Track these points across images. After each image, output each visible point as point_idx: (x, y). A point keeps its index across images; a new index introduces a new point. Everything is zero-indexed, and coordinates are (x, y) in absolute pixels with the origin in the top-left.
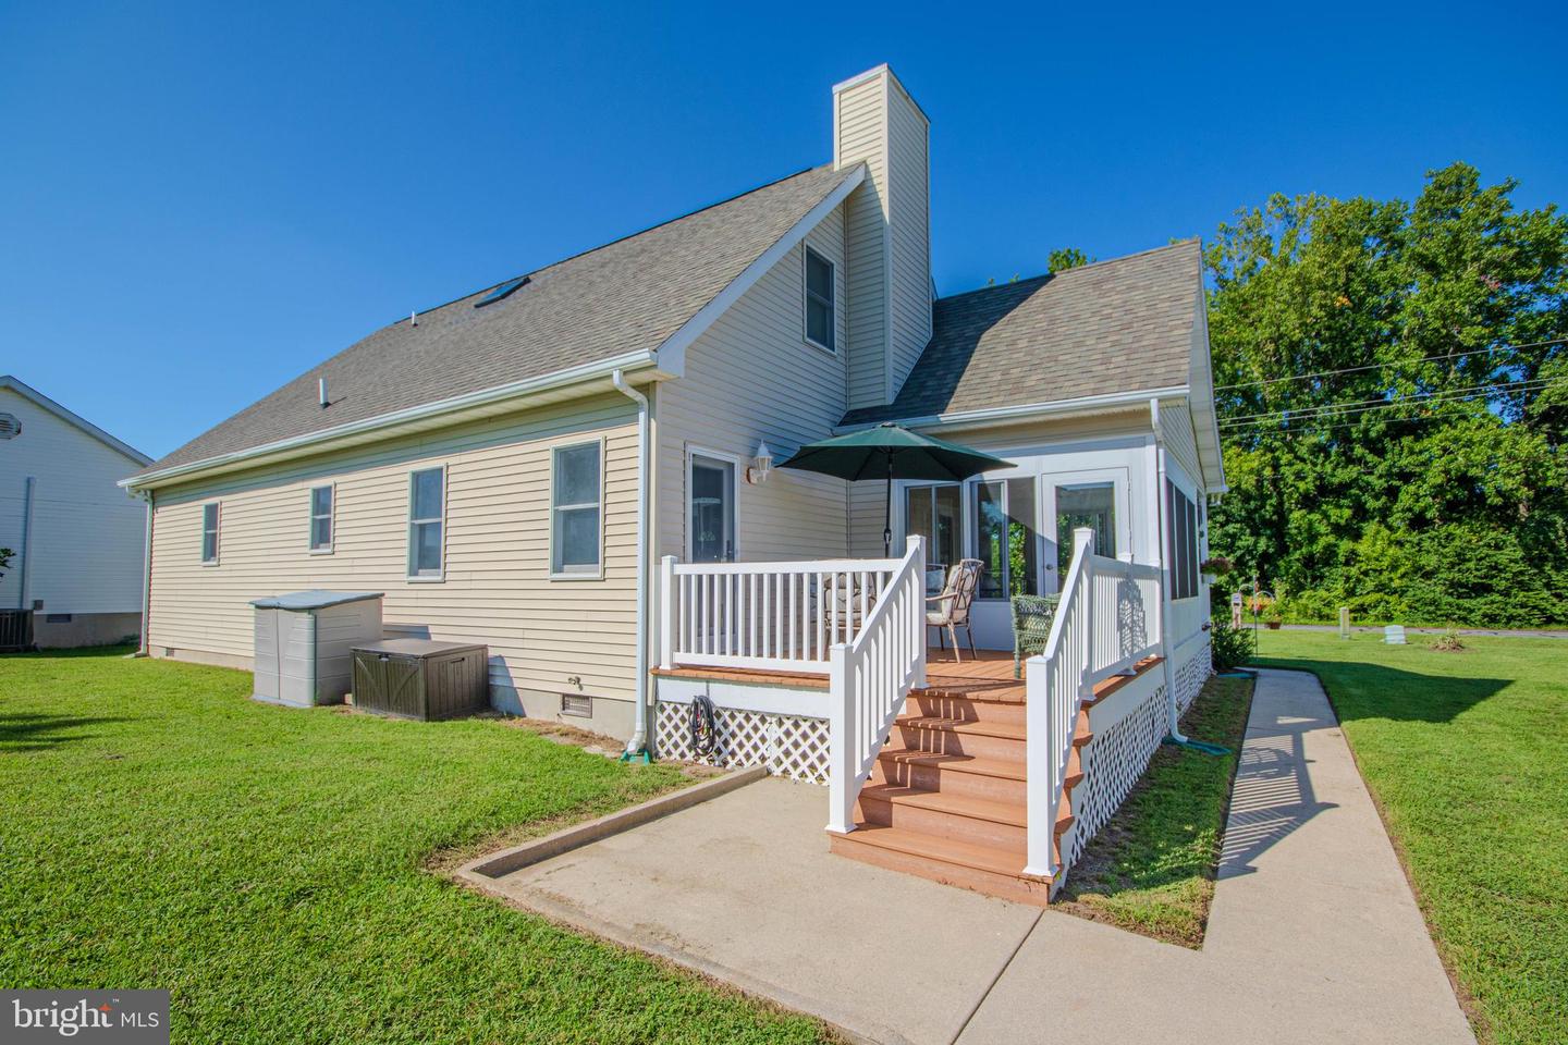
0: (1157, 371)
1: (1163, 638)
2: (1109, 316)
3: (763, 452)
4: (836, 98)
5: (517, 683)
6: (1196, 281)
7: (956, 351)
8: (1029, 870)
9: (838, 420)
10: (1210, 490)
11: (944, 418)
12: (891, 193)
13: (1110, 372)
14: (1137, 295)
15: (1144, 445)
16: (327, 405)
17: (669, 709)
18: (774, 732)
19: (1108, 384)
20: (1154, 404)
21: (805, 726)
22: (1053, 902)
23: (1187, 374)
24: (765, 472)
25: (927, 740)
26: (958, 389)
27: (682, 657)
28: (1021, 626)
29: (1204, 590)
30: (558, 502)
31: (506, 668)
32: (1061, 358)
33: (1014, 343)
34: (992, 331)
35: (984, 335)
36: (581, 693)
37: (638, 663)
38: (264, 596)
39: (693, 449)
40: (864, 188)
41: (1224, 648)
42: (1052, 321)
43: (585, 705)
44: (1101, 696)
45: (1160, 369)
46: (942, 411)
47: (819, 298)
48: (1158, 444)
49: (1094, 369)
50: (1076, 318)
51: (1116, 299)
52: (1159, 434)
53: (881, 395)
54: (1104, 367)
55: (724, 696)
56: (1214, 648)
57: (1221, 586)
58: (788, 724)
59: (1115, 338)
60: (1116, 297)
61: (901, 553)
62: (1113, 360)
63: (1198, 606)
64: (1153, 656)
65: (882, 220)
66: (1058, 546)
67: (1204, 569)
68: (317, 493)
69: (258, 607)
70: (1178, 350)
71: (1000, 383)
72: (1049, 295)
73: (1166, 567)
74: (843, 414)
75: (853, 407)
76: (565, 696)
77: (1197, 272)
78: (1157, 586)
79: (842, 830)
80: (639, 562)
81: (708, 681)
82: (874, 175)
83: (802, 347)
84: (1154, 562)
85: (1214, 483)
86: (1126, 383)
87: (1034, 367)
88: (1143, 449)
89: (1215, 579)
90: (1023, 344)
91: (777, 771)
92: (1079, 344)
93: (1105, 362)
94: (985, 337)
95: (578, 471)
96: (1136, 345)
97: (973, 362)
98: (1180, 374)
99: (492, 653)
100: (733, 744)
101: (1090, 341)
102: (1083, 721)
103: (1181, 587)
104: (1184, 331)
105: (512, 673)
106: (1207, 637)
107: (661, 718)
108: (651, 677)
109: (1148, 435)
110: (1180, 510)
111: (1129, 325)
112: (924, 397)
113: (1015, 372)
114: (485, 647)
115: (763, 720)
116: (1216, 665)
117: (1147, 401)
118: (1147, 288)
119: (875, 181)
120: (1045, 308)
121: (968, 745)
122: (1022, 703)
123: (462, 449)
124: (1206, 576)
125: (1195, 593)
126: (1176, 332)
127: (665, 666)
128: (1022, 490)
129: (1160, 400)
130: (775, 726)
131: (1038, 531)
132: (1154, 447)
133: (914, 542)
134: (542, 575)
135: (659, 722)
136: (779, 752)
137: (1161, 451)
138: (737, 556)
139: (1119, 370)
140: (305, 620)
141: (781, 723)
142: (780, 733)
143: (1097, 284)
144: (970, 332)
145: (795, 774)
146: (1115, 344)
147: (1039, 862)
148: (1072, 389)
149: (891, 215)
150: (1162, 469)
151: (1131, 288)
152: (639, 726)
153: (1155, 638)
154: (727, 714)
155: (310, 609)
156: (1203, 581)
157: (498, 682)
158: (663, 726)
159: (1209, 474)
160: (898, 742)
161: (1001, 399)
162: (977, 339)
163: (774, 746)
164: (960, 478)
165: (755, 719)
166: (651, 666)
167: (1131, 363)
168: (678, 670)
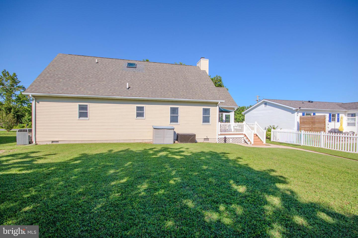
8: (264, 143)
16: (128, 88)
36: (207, 138)
76: (204, 139)
79: (253, 144)
80: (217, 123)
81: (225, 135)
95: (206, 111)
100: (227, 141)
123: (182, 105)
127: (219, 134)
134: (202, 124)
158: (219, 140)
163: (231, 141)
165: (229, 138)
168: (221, 135)
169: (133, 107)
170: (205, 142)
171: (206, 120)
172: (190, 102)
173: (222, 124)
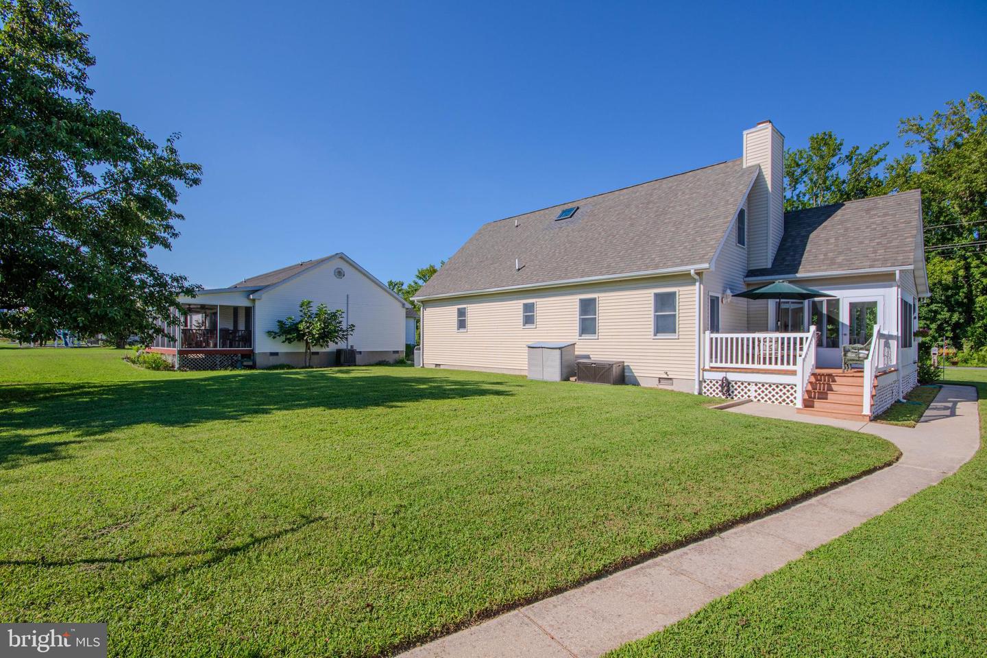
0: (899, 258)
1: (897, 363)
2: (875, 229)
3: (728, 292)
4: (745, 137)
5: (636, 375)
6: (917, 213)
7: (798, 242)
8: (864, 413)
9: (745, 274)
10: (920, 296)
11: (798, 275)
12: (772, 181)
13: (877, 257)
14: (889, 219)
15: (892, 287)
16: (519, 269)
17: (708, 382)
18: (753, 388)
19: (876, 263)
20: (897, 272)
21: (767, 386)
22: (871, 421)
23: (912, 260)
24: (729, 300)
25: (820, 387)
26: (802, 262)
27: (714, 365)
28: (845, 355)
29: (915, 344)
30: (656, 311)
31: (631, 369)
32: (852, 249)
33: (827, 240)
34: (815, 233)
35: (811, 235)
36: (667, 377)
37: (697, 367)
38: (530, 344)
39: (711, 294)
40: (760, 178)
41: (926, 374)
42: (846, 229)
43: (670, 382)
44: (880, 375)
45: (900, 257)
46: (797, 272)
47: (740, 225)
48: (898, 286)
49: (869, 255)
50: (858, 229)
51: (878, 220)
52: (899, 284)
53: (765, 264)
54: (874, 255)
55: (732, 377)
56: (919, 373)
57: (926, 343)
58: (760, 385)
59: (880, 241)
60: (878, 219)
61: (808, 331)
62: (879, 251)
63: (913, 352)
64: (893, 369)
65: (767, 190)
66: (850, 326)
67: (916, 334)
68: (526, 306)
69: (529, 347)
70: (909, 249)
71: (824, 260)
72: (843, 215)
73: (900, 335)
74: (746, 271)
75: (751, 269)
76: (660, 378)
77: (917, 209)
78: (896, 342)
79: (801, 407)
80: (697, 333)
81: (726, 372)
82: (763, 170)
83: (736, 248)
84: (895, 333)
85: (922, 292)
86: (884, 262)
87: (840, 253)
88: (891, 289)
89: (920, 339)
90: (832, 240)
91: (756, 400)
92: (861, 243)
93: (875, 252)
94: (812, 236)
95: (665, 302)
96: (889, 245)
97: (808, 248)
98: (910, 260)
99: (626, 364)
100: (736, 392)
101: (867, 242)
102: (876, 381)
103: (905, 343)
104: (911, 239)
105: (633, 371)
106: (915, 367)
107: (704, 384)
108: (701, 371)
109: (894, 283)
110: (906, 308)
111: (885, 235)
112: (786, 265)
113: (830, 255)
114: (623, 362)
115: (749, 384)
116: (919, 381)
117: (895, 271)
118: (893, 215)
119: (764, 173)
120: (842, 222)
121: (834, 387)
122: (863, 377)
123: (605, 291)
124: (916, 338)
125: (910, 346)
126: (908, 240)
127: (707, 367)
128: (834, 304)
129: (900, 271)
130: (754, 386)
131: (841, 320)
132: (896, 288)
133: (813, 328)
134: (650, 337)
135: (703, 386)
136: (756, 394)
137: (899, 290)
138: (720, 331)
139: (881, 257)
140: (558, 352)
141: (756, 385)
142: (756, 388)
143: (868, 211)
144: (803, 233)
145: (762, 401)
146: (878, 244)
147: (867, 411)
148: (859, 265)
149: (772, 188)
150: (899, 296)
151: (886, 215)
152: (697, 387)
153: (894, 362)
154: (733, 383)
155: (560, 348)
156: (914, 340)
157: (626, 374)
158: (705, 387)
159: (920, 289)
160: (810, 388)
161: (825, 267)
162: (808, 237)
163: (754, 393)
164: (805, 299)
165: (746, 384)
166: (702, 367)
167: (887, 253)
168: (713, 369)
169: (517, 305)
170: (661, 387)
171: (665, 324)
172: (620, 281)
173: (719, 336)
